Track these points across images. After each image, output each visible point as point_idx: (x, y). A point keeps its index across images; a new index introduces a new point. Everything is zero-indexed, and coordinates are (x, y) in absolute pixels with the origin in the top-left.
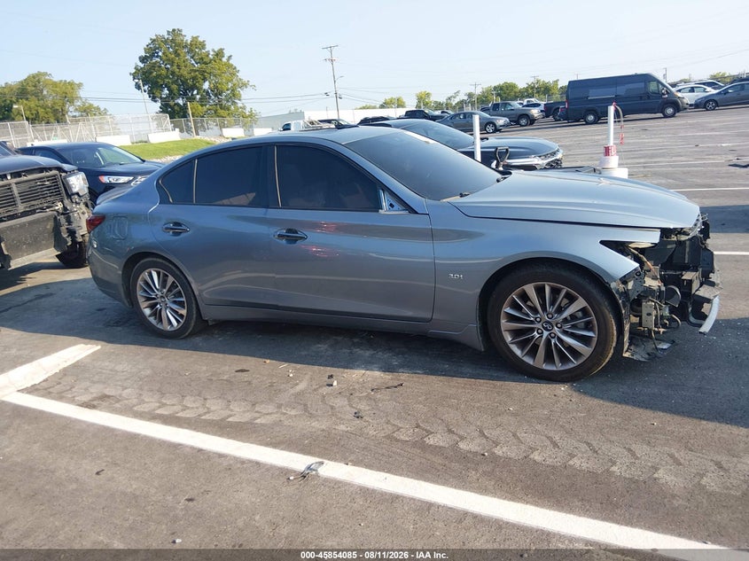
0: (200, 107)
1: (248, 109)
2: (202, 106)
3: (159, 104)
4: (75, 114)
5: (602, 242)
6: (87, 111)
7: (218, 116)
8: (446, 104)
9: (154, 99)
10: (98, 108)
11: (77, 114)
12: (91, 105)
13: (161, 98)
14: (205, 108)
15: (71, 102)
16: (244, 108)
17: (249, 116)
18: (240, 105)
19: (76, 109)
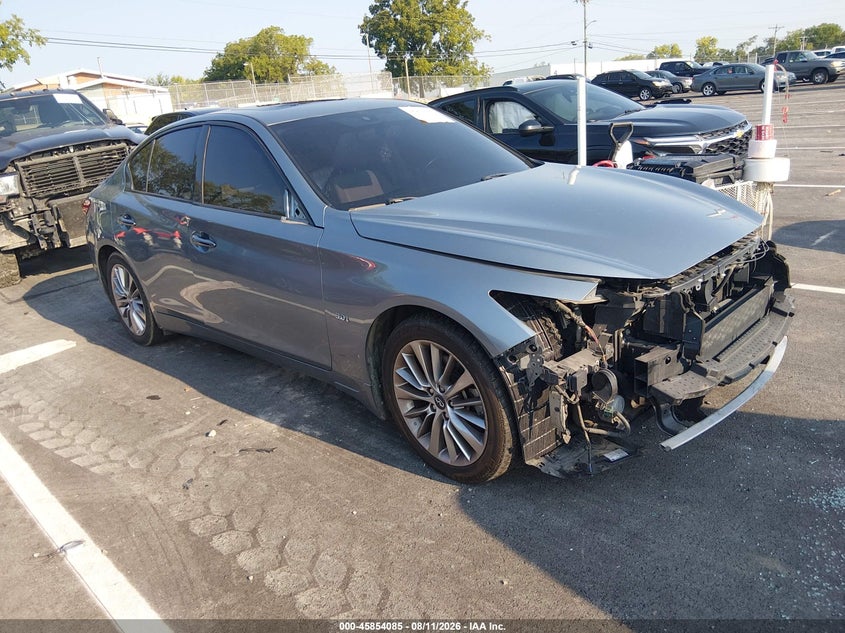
0: (427, 63)
1: (480, 65)
2: (430, 61)
3: (385, 61)
4: (303, 72)
5: (494, 294)
6: (316, 69)
7: (446, 74)
8: (737, 54)
9: (380, 55)
10: (327, 66)
11: (305, 72)
12: (320, 63)
13: (387, 54)
14: (433, 64)
15: (301, 58)
16: (476, 63)
17: (481, 72)
18: (471, 59)
19: (305, 68)
